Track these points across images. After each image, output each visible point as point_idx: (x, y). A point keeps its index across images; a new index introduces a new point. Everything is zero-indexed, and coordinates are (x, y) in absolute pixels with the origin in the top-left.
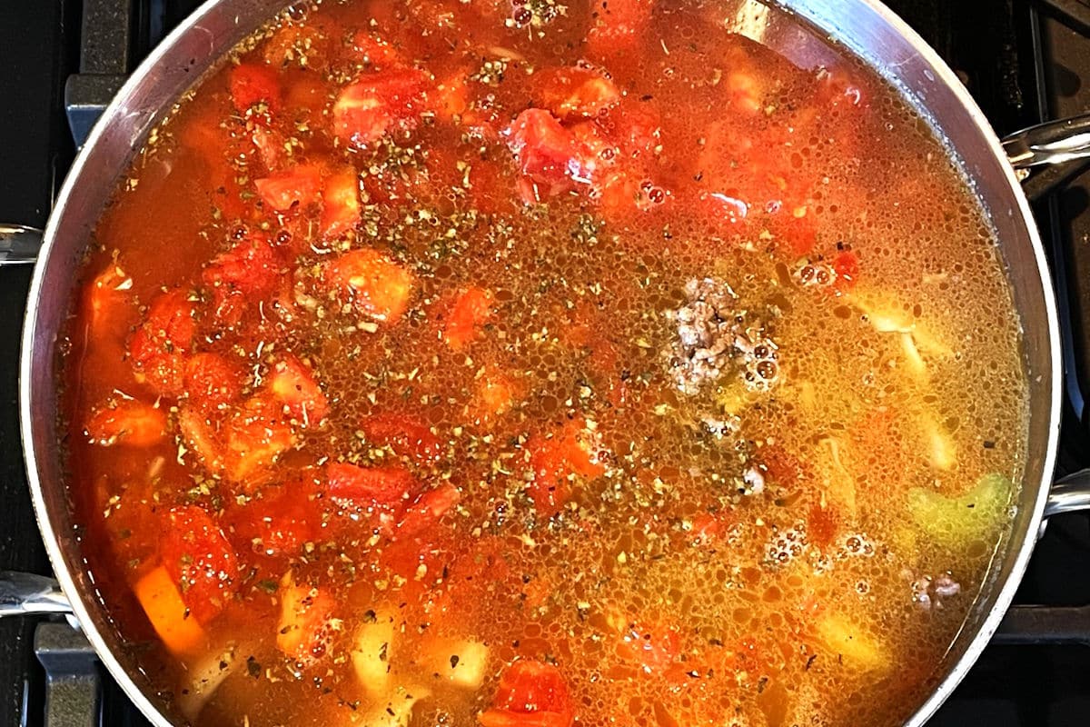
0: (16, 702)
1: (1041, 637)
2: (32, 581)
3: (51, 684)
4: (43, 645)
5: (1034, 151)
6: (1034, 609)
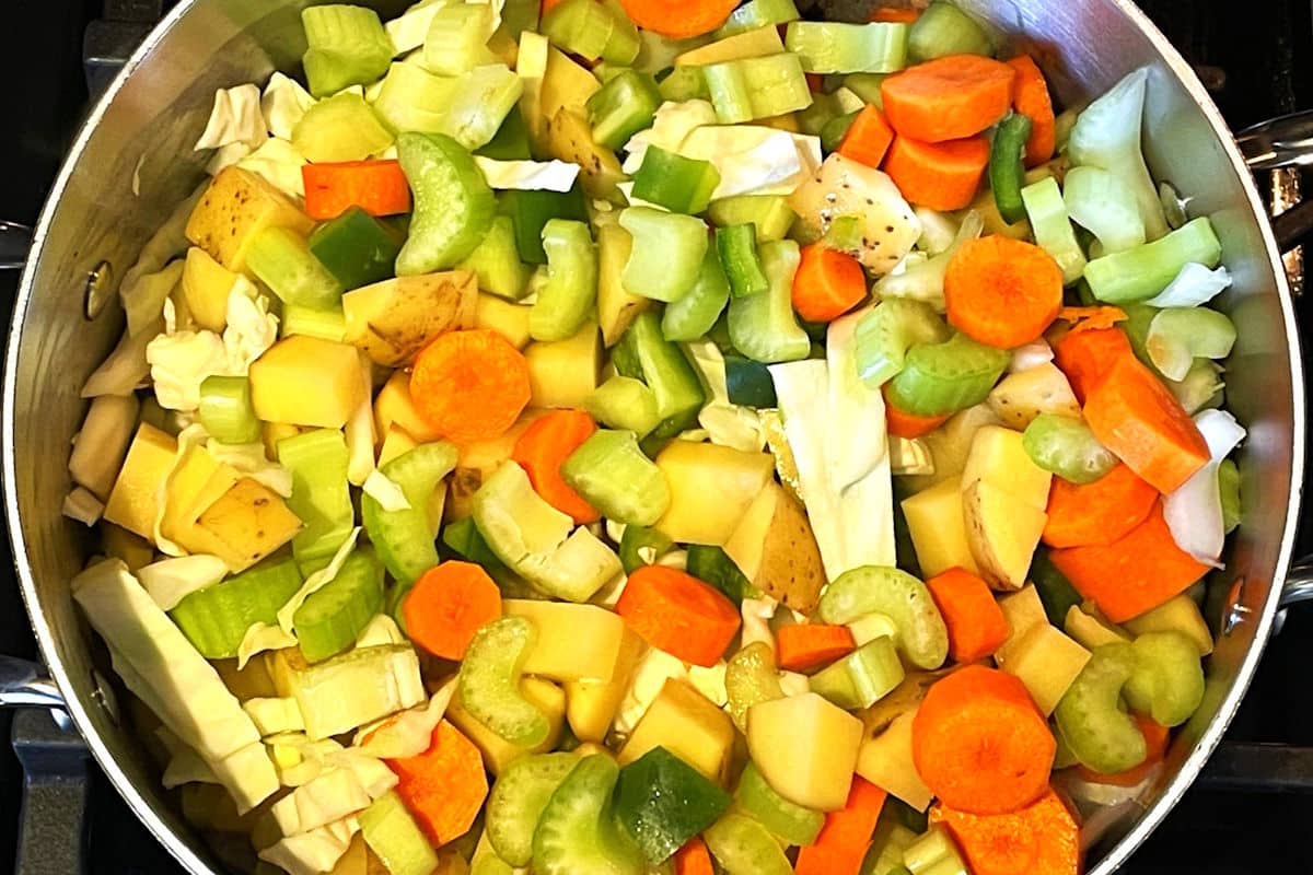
2: (12, 666)
3: (30, 787)
4: (21, 736)
5: (1276, 149)
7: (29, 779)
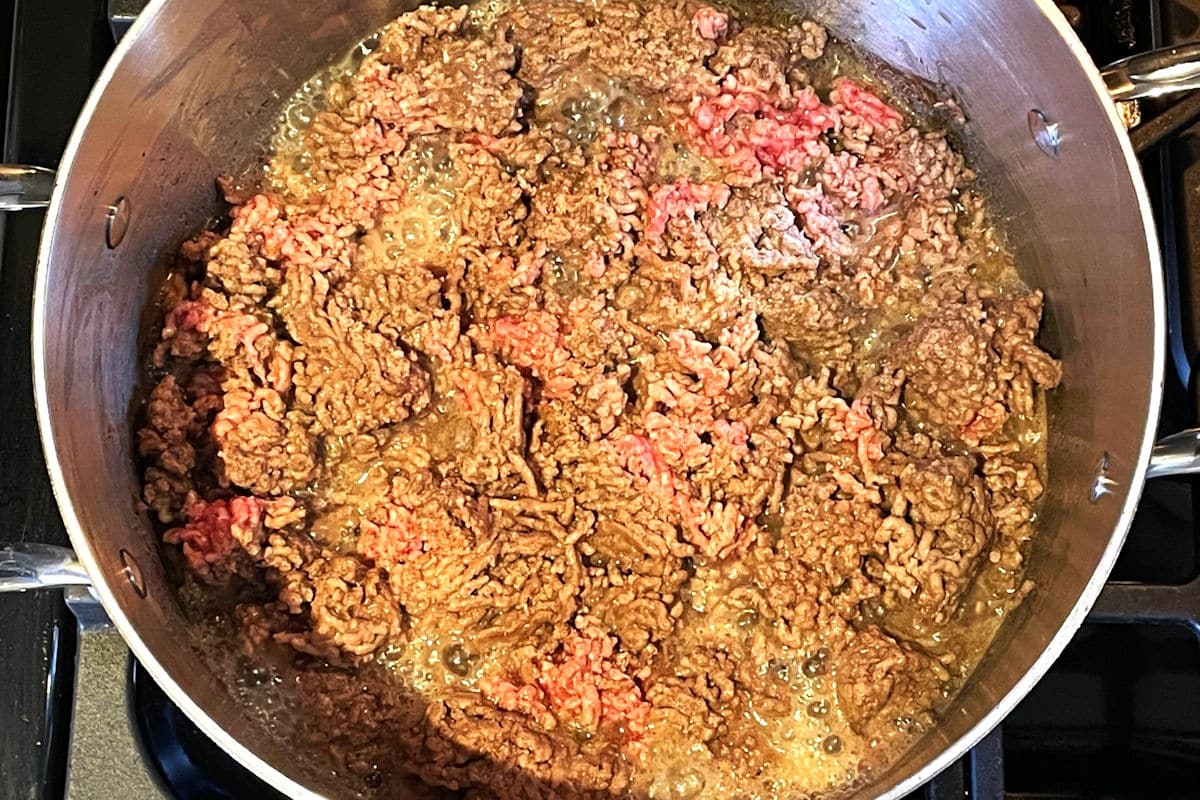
0: (44, 650)
1: (1135, 616)
2: (48, 553)
3: (82, 633)
4: (74, 594)
5: (1135, 82)
6: (1128, 586)
7: (82, 627)
